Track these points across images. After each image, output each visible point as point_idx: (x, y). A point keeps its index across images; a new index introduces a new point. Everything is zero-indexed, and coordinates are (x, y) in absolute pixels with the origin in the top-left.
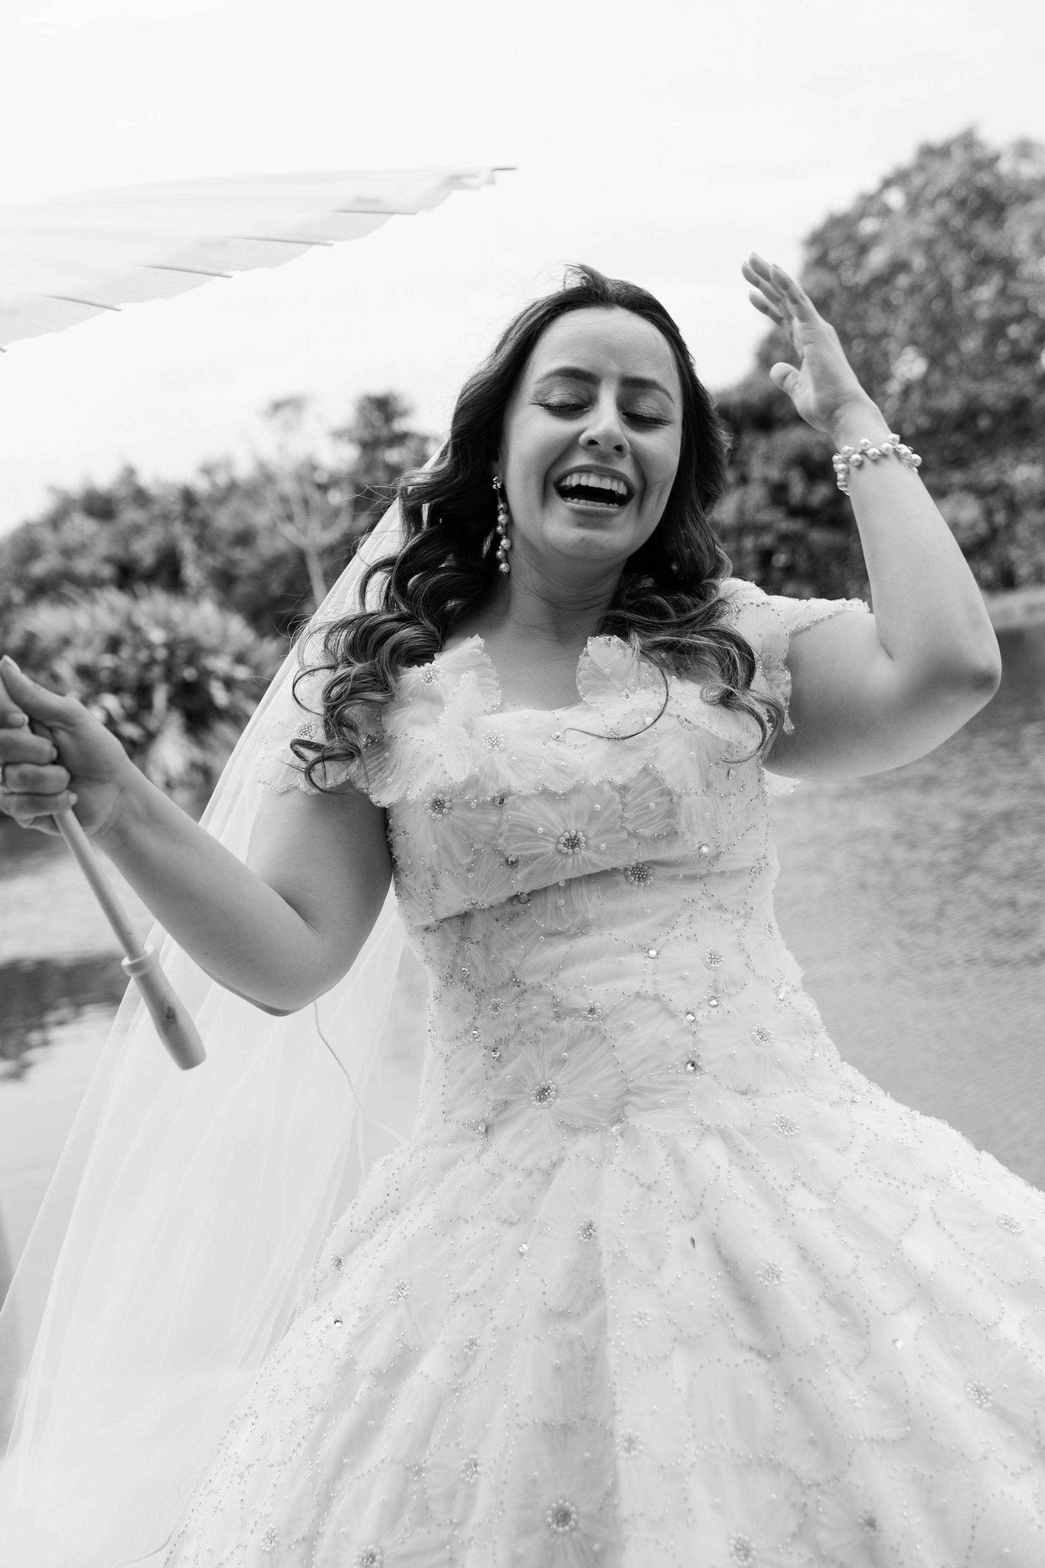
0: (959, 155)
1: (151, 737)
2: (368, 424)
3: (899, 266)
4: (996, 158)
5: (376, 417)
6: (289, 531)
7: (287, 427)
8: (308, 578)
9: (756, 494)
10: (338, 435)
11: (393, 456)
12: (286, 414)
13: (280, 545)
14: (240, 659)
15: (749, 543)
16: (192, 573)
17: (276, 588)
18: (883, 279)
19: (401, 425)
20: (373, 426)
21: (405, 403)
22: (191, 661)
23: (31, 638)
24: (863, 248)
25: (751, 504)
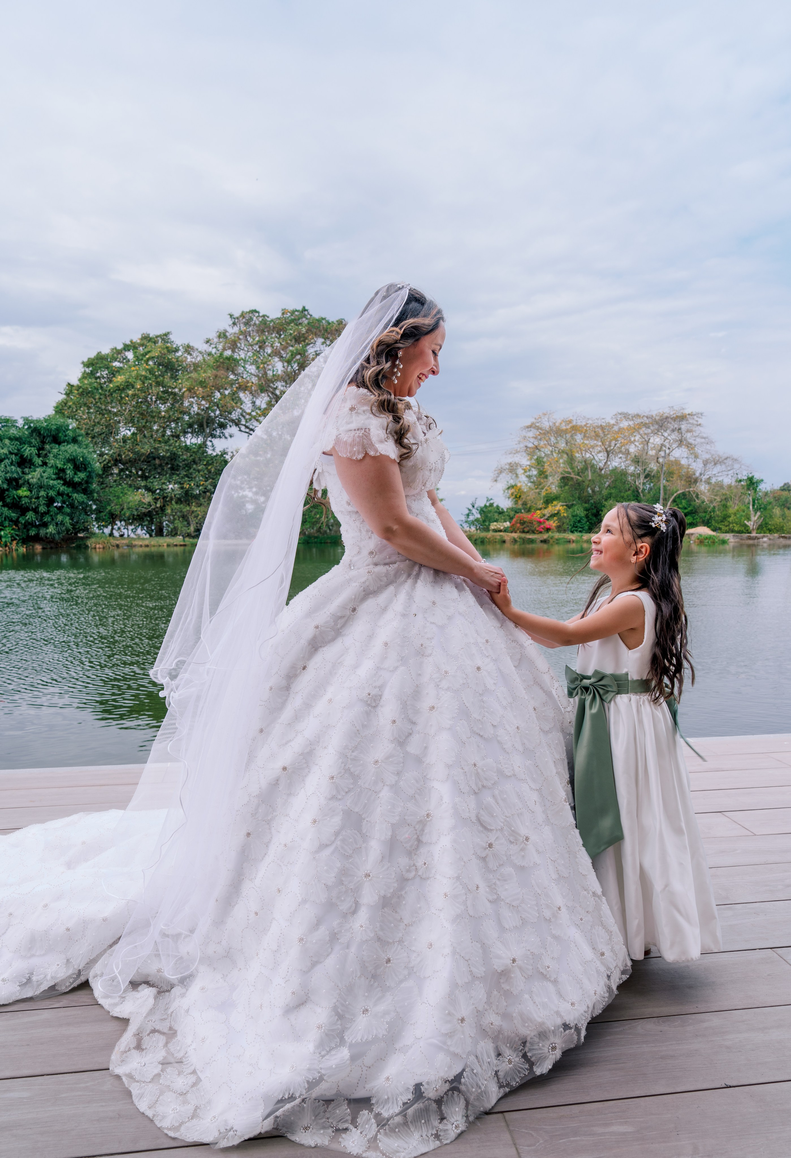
0: (160, 344)
3: (129, 385)
4: (177, 350)
9: (50, 471)
15: (42, 493)
18: (120, 389)
24: (114, 373)
25: (45, 475)
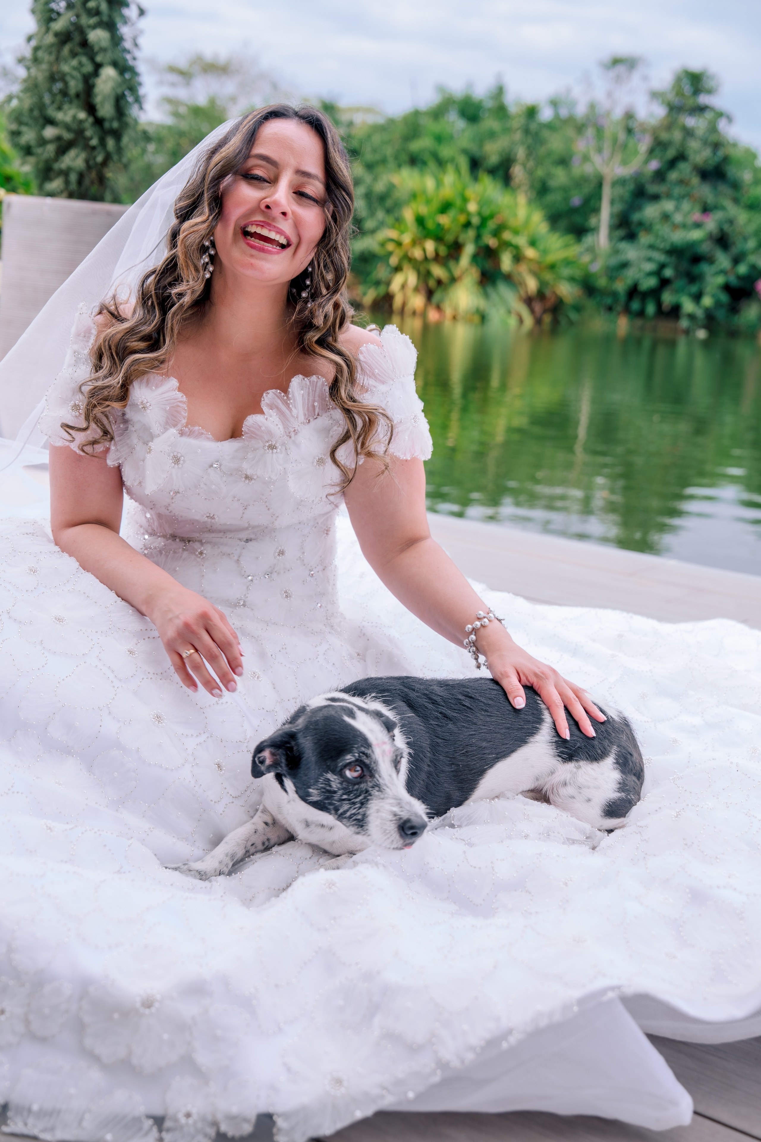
1: (453, 280)
2: (679, 93)
5: (687, 89)
6: (597, 159)
7: (618, 80)
8: (600, 198)
10: (655, 95)
11: (691, 122)
12: (621, 69)
13: (588, 169)
14: (533, 243)
16: (518, 172)
17: (576, 201)
19: (703, 99)
20: (683, 95)
21: (711, 84)
22: (497, 233)
23: (391, 188)
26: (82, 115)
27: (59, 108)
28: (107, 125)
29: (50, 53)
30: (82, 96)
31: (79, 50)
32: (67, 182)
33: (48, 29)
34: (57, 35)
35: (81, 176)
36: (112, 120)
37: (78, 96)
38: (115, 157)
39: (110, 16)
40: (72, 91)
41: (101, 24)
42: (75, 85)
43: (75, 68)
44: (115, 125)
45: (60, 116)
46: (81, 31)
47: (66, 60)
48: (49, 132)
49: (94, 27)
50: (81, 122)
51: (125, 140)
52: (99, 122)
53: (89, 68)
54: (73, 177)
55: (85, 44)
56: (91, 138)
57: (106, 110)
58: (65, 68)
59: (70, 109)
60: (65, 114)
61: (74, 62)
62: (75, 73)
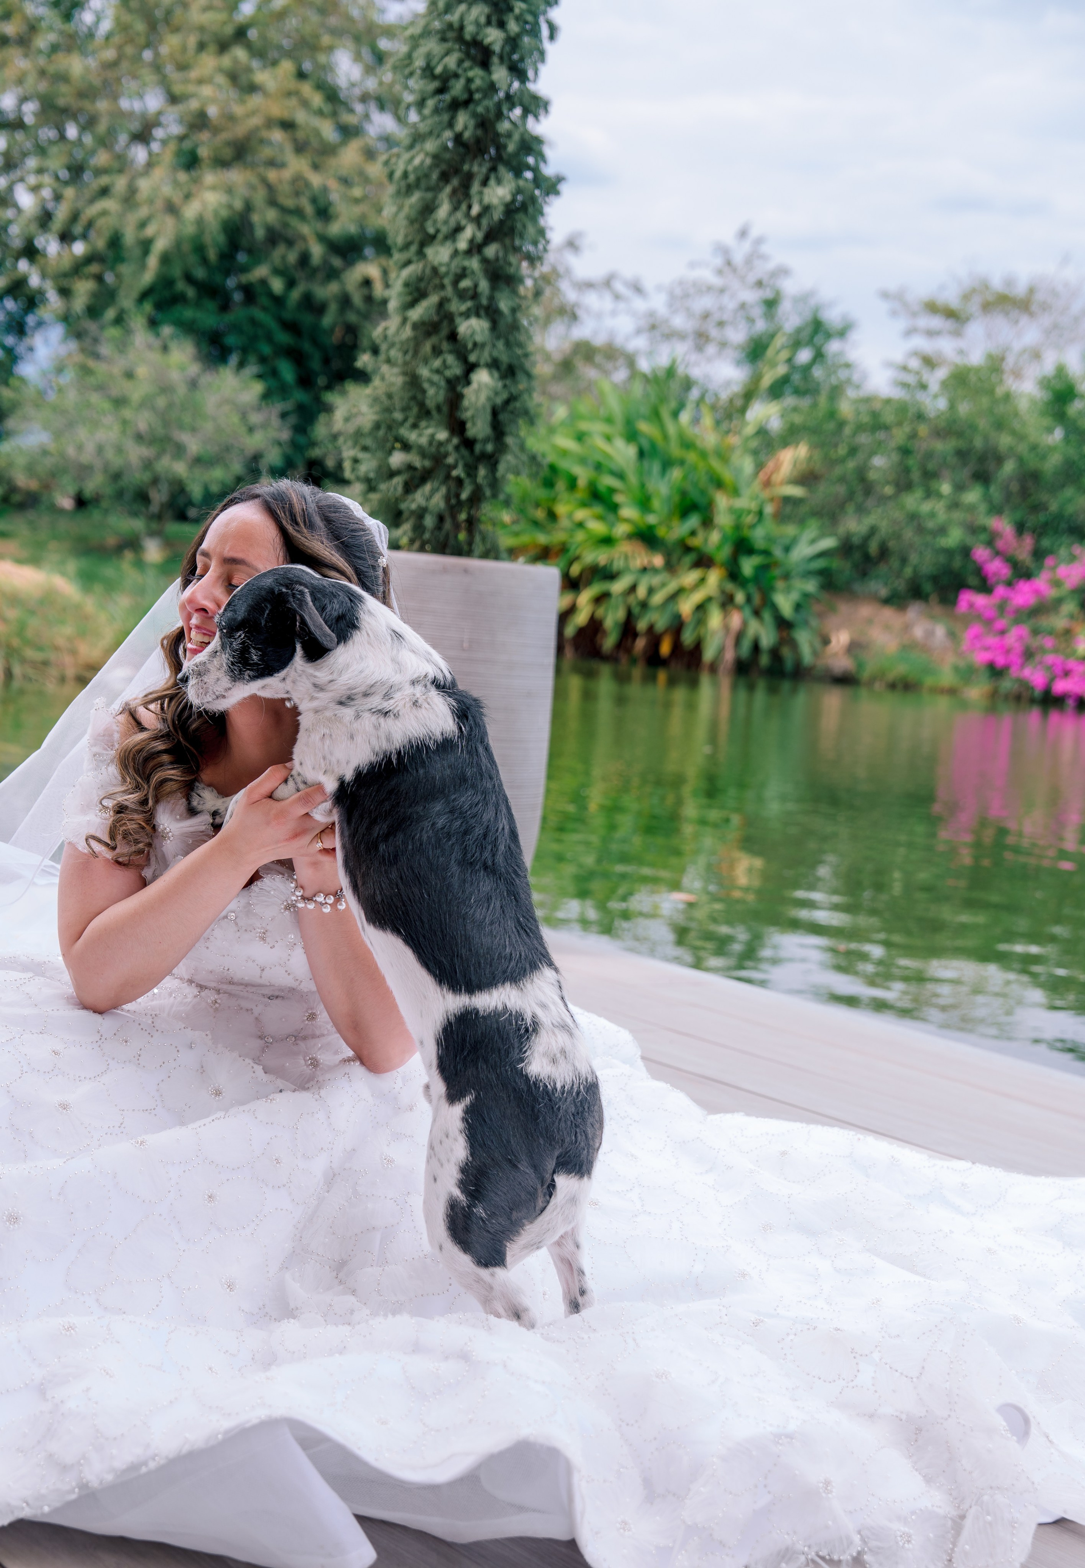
26: (442, 435)
27: (415, 426)
28: (478, 448)
29: (406, 353)
30: (445, 409)
31: (445, 346)
32: (419, 528)
33: (405, 320)
34: (415, 326)
35: (441, 518)
36: (486, 440)
37: (439, 408)
38: (488, 492)
39: (491, 298)
40: (430, 403)
41: (476, 311)
42: (435, 395)
43: (438, 371)
44: (490, 448)
45: (412, 436)
46: (450, 318)
47: (426, 361)
48: (397, 459)
49: (467, 315)
50: (440, 444)
51: (501, 468)
52: (468, 444)
53: (456, 369)
54: (429, 521)
55: (453, 336)
56: (455, 467)
57: (479, 428)
58: (424, 372)
59: (427, 427)
60: (420, 435)
61: (437, 363)
62: (436, 378)
